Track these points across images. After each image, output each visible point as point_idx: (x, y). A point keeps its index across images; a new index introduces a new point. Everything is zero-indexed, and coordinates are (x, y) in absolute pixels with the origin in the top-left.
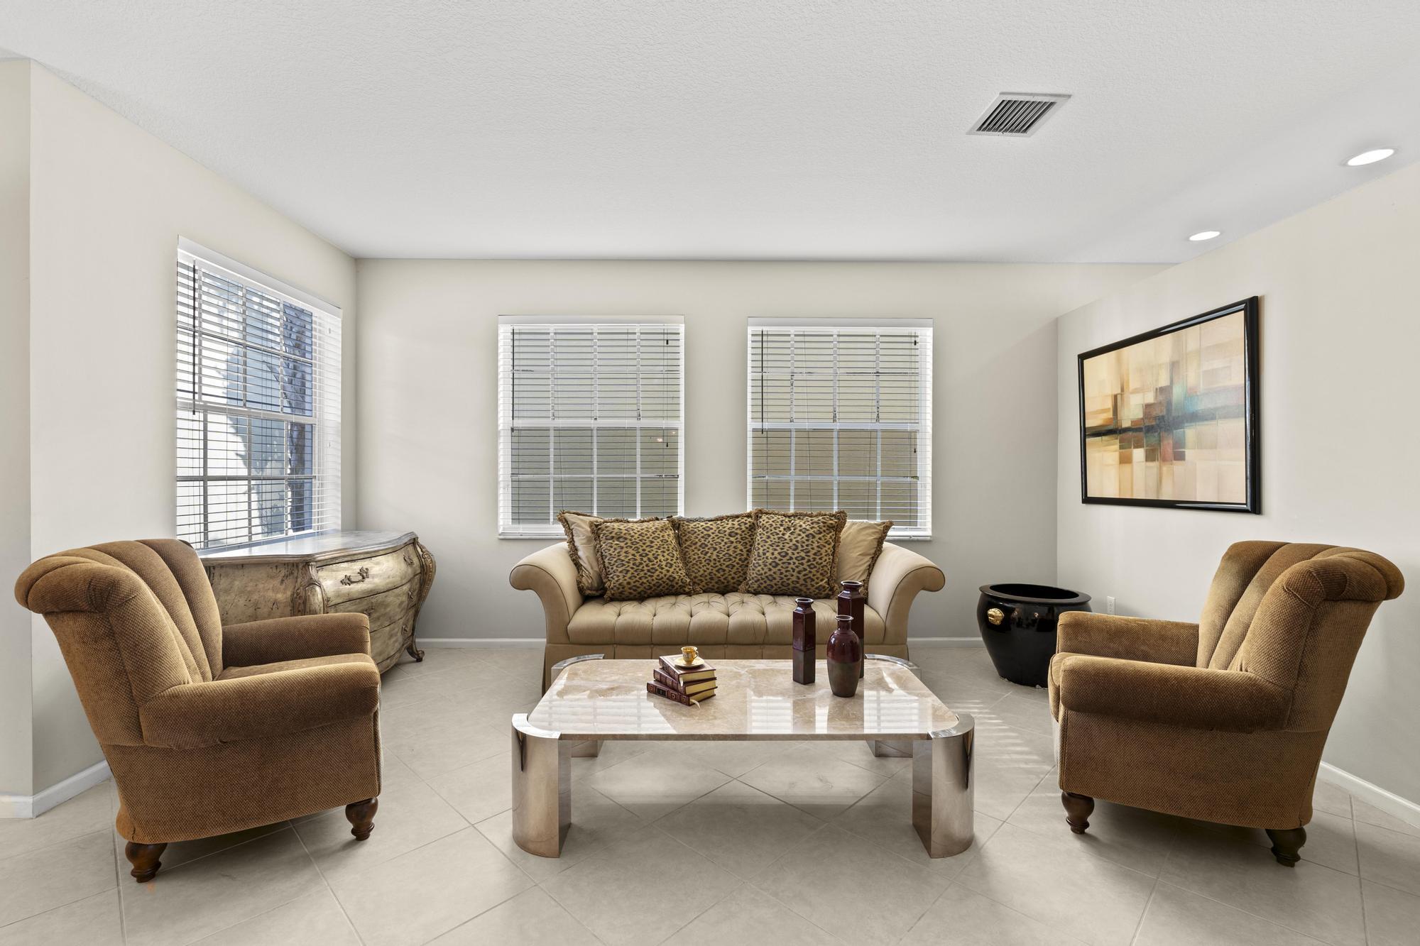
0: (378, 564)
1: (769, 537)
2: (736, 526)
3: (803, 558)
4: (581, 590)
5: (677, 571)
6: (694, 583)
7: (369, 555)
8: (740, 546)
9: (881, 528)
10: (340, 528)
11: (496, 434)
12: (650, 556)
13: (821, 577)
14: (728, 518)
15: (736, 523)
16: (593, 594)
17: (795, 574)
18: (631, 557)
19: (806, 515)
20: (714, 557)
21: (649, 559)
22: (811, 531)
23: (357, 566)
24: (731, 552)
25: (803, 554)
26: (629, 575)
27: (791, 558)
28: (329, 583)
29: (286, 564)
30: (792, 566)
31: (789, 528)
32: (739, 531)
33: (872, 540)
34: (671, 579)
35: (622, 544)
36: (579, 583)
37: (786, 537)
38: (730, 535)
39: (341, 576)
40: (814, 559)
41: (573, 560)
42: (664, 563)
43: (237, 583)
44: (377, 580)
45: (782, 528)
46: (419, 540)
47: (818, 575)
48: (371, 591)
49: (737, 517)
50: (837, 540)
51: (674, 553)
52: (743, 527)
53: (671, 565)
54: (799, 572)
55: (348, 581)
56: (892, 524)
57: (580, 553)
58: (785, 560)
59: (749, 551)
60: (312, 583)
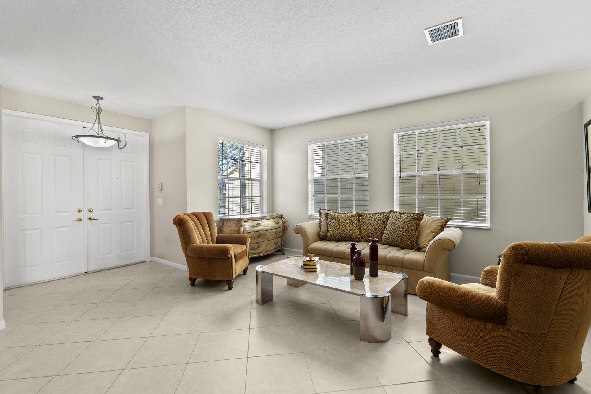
0: (263, 222)
1: (391, 222)
2: (382, 217)
3: (401, 231)
4: (319, 236)
5: (356, 233)
6: (362, 238)
7: (261, 220)
8: (381, 225)
9: (444, 221)
10: (267, 212)
12: (344, 226)
13: (408, 240)
14: (379, 213)
15: (382, 215)
16: (322, 238)
17: (397, 237)
18: (336, 226)
19: (407, 213)
20: (370, 228)
21: (343, 227)
22: (406, 220)
23: (257, 222)
24: (377, 227)
25: (401, 230)
26: (334, 232)
27: (396, 231)
28: (247, 226)
30: (396, 234)
31: (399, 218)
32: (382, 219)
33: (437, 226)
34: (351, 235)
35: (334, 221)
36: (318, 233)
37: (397, 222)
38: (378, 220)
39: (252, 225)
40: (405, 232)
41: (319, 226)
42: (349, 229)
43: (228, 224)
44: (263, 227)
45: (396, 219)
46: (284, 217)
47: (406, 239)
48: (260, 230)
49: (383, 213)
50: (418, 225)
51: (355, 226)
52: (384, 218)
53: (352, 230)
54: (398, 237)
55: (253, 226)
56: (450, 219)
57: (322, 223)
58: (394, 231)
59: (385, 227)
60: (241, 226)
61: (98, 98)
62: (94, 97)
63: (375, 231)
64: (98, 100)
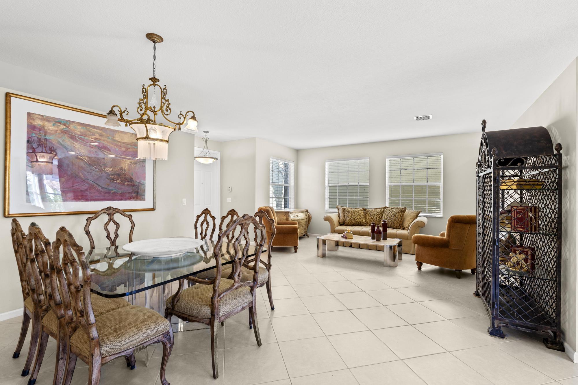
0: (300, 214)
1: (386, 213)
2: (379, 211)
3: (393, 219)
4: (339, 223)
5: (363, 221)
6: (367, 224)
7: (298, 212)
8: (379, 215)
9: (418, 212)
10: (293, 208)
11: (325, 188)
12: (356, 216)
13: (397, 223)
14: (378, 208)
15: (379, 210)
16: (341, 224)
17: (391, 222)
18: (351, 216)
19: (396, 208)
20: (373, 218)
21: (355, 217)
22: (396, 212)
23: (296, 214)
24: (377, 217)
25: (393, 218)
26: (350, 220)
27: (390, 219)
28: (292, 217)
29: (285, 212)
30: (390, 220)
31: (391, 211)
32: (380, 212)
33: (414, 215)
34: (360, 222)
35: (349, 213)
36: (339, 221)
37: (390, 213)
38: (377, 213)
39: (294, 215)
40: (396, 219)
42: (359, 218)
44: (300, 217)
45: (389, 211)
46: (308, 211)
47: (396, 223)
48: (299, 219)
49: (380, 208)
50: (403, 215)
51: (363, 216)
52: (381, 211)
53: (361, 219)
54: (392, 222)
55: (295, 217)
56: (421, 211)
57: (340, 215)
58: (389, 219)
59: (382, 217)
60: (289, 216)
61: (206, 132)
62: (204, 132)
63: (375, 219)
64: (206, 133)
